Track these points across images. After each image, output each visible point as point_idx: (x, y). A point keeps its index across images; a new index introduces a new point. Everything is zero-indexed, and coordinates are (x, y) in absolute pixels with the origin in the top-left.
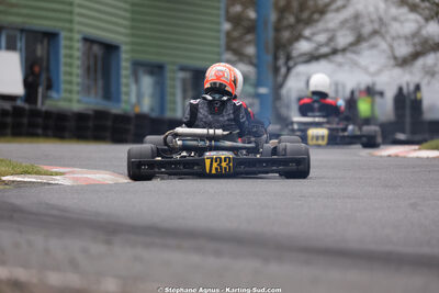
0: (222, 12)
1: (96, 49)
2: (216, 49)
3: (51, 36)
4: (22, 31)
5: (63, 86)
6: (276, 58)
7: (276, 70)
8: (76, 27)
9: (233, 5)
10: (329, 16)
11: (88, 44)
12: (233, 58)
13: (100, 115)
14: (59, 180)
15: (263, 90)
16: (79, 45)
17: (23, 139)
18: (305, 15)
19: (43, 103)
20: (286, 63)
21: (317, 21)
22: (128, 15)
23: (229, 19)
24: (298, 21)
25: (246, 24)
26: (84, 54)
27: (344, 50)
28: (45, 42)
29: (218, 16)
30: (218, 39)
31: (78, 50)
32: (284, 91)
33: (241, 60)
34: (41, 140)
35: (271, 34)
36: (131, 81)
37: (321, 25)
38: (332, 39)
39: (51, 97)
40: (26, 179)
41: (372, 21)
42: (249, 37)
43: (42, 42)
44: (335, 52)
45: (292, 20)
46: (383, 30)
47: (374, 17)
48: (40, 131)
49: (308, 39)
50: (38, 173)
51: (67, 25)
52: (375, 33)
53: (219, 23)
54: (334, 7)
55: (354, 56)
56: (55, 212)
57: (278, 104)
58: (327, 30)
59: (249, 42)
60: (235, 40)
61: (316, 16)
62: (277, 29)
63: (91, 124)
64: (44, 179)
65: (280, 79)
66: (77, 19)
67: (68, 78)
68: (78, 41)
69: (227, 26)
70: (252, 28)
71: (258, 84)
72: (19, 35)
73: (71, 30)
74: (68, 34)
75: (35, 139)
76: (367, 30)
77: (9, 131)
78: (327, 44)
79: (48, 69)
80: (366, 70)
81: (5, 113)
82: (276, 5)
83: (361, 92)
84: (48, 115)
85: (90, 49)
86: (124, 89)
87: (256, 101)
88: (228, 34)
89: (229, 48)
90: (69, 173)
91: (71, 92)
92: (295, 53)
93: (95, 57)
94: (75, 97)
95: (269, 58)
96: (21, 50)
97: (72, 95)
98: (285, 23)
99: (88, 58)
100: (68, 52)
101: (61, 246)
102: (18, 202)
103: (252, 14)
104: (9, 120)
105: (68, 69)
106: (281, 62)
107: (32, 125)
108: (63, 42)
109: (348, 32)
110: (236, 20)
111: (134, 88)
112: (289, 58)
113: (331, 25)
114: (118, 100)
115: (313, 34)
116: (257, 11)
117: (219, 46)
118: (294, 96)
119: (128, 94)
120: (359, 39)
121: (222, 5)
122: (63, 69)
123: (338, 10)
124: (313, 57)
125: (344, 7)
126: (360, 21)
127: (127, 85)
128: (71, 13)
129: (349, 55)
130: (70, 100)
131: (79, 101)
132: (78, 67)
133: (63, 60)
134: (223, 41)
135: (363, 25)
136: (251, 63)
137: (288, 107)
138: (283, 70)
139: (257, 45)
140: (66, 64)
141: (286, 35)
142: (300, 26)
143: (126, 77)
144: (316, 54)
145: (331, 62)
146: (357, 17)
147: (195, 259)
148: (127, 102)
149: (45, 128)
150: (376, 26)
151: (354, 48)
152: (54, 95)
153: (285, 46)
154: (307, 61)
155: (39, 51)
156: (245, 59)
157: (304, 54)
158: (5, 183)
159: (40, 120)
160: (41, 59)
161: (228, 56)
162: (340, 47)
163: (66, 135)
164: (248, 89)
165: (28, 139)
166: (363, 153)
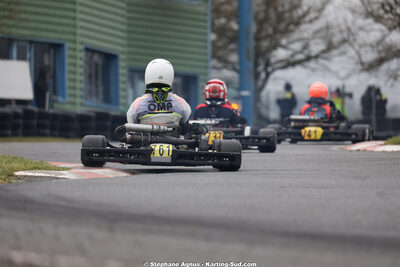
0: (209, 25)
1: (96, 58)
2: (204, 57)
3: (57, 47)
4: (31, 42)
5: (68, 91)
6: (256, 65)
7: (257, 76)
8: (79, 39)
9: (218, 18)
10: (304, 27)
11: (90, 54)
12: (219, 65)
13: (102, 117)
14: (66, 174)
15: (245, 93)
16: (81, 55)
17: (32, 139)
18: (282, 26)
19: (51, 107)
20: (266, 69)
21: (292, 31)
22: (124, 27)
23: (213, 31)
24: (276, 31)
25: (229, 34)
26: (86, 62)
27: (317, 57)
28: (52, 51)
29: (205, 28)
30: (205, 48)
31: (81, 59)
32: (264, 94)
33: (225, 67)
34: (49, 139)
35: (252, 43)
36: (128, 85)
37: (296, 35)
38: (306, 47)
39: (56, 101)
40: (37, 174)
41: (341, 32)
42: (233, 46)
43: (49, 52)
44: (309, 58)
45: (270, 30)
46: (351, 39)
47: (343, 27)
48: (48, 131)
49: (284, 47)
50: (47, 168)
51: (71, 37)
52: (344, 41)
53: (205, 34)
54: (307, 18)
55: (325, 62)
57: (259, 105)
59: (232, 51)
60: (219, 48)
61: (292, 27)
62: (258, 39)
63: (93, 124)
64: (52, 174)
65: (260, 83)
66: (79, 31)
67: (72, 84)
68: (81, 51)
69: (213, 37)
70: (235, 38)
71: (241, 88)
72: (28, 46)
73: (75, 42)
74: (72, 45)
75: (43, 139)
76: (336, 39)
77: (20, 131)
78: (301, 52)
79: (54, 77)
80: (338, 77)
81: (16, 115)
82: (256, 18)
84: (55, 117)
85: (91, 58)
86: (122, 93)
87: (240, 103)
88: (213, 43)
89: (214, 56)
90: (75, 168)
91: (75, 96)
92: (273, 60)
93: (97, 65)
94: (79, 100)
95: (251, 64)
96: (30, 60)
97: (75, 98)
98: (263, 34)
99: (90, 66)
100: (72, 61)
101: (67, 233)
102: (30, 194)
103: (235, 26)
104: (21, 121)
105: (72, 76)
106: (261, 68)
107: (41, 126)
108: (67, 53)
109: (319, 41)
110: (221, 31)
111: (130, 92)
112: (268, 64)
113: (305, 35)
114: (117, 103)
115: (290, 43)
116: (239, 23)
117: (205, 54)
118: (273, 98)
119: (125, 97)
120: (330, 47)
121: (208, 18)
122: (67, 76)
123: (311, 21)
124: (289, 64)
125: (316, 18)
126: (332, 31)
127: (125, 90)
128: (74, 26)
129: (321, 61)
130: (74, 104)
131: (82, 105)
132: (81, 74)
133: (67, 68)
134: (209, 51)
135: (333, 35)
136: (234, 69)
137: (267, 107)
138: (263, 75)
139: (240, 54)
140: (70, 72)
141: (265, 44)
142: (278, 36)
143: (124, 83)
144: (292, 60)
145: (305, 67)
146: (328, 27)
148: (124, 105)
149: (53, 129)
150: (345, 35)
151: (326, 55)
152: (60, 99)
153: (264, 54)
154: (284, 67)
155: (47, 61)
156: (229, 66)
157: (281, 61)
158: (19, 178)
159: (48, 122)
160: (48, 67)
161: (214, 62)
162: (313, 54)
163: (71, 134)
164: (232, 92)
165: (38, 138)
166: (334, 148)
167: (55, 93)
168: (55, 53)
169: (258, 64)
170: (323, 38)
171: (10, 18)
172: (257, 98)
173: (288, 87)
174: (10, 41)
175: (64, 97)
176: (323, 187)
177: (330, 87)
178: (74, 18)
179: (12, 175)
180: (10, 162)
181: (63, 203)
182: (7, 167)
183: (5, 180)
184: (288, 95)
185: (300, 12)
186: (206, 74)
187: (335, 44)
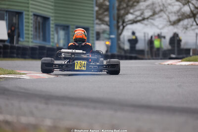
0: (94, 3)
1: (39, 19)
2: (92, 19)
3: (19, 14)
4: (7, 11)
5: (25, 36)
6: (118, 22)
7: (118, 28)
8: (31, 10)
10: (141, 4)
11: (36, 17)
12: (100, 22)
13: (42, 48)
14: (24, 77)
15: (113, 36)
16: (32, 17)
17: (7, 59)
18: (131, 3)
20: (123, 24)
21: (135, 6)
22: (53, 4)
23: (97, 6)
24: (128, 6)
25: (104, 7)
26: (34, 21)
27: (148, 18)
28: (17, 16)
29: (93, 4)
30: (93, 14)
31: (31, 19)
32: (122, 37)
33: (103, 23)
34: (16, 59)
35: (116, 12)
36: (55, 33)
37: (137, 8)
38: (142, 14)
39: (20, 41)
40: (10, 77)
41: (160, 6)
42: (106, 13)
43: (16, 16)
44: (144, 19)
45: (125, 5)
46: (165, 10)
47: (161, 4)
48: (15, 55)
49: (132, 14)
50: (15, 74)
51: (26, 9)
52: (161, 11)
53: (93, 7)
55: (152, 21)
56: (23, 91)
57: (119, 42)
59: (106, 15)
60: (100, 14)
61: (135, 4)
62: (119, 10)
63: (37, 52)
64: (18, 76)
65: (120, 31)
66: (31, 6)
67: (27, 32)
68: (31, 16)
69: (96, 8)
70: (107, 9)
71: (110, 33)
72: (5, 13)
73: (28, 11)
74: (27, 13)
75: (13, 59)
76: (157, 10)
77: (2, 55)
78: (140, 16)
79: (18, 28)
80: (158, 28)
83: (155, 36)
84: (19, 48)
85: (37, 19)
86: (51, 36)
87: (110, 41)
88: (97, 12)
89: (97, 18)
92: (126, 20)
93: (39, 23)
94: (30, 40)
95: (115, 22)
96: (6, 20)
97: (29, 39)
98: (121, 7)
99: (36, 23)
100: (27, 20)
101: (25, 106)
102: (7, 86)
103: (107, 3)
104: (2, 51)
105: (27, 28)
106: (120, 24)
107: (13, 53)
108: (25, 16)
109: (149, 11)
110: (100, 6)
111: (56, 36)
112: (124, 22)
113: (142, 8)
114: (49, 41)
115: (134, 12)
116: (109, 2)
117: (93, 17)
118: (126, 39)
119: (53, 39)
120: (154, 14)
122: (25, 28)
124: (134, 22)
126: (155, 5)
127: (53, 35)
128: (28, 3)
129: (150, 20)
130: (28, 42)
131: (32, 42)
132: (31, 27)
133: (25, 24)
134: (95, 15)
135: (156, 8)
136: (107, 25)
137: (124, 43)
138: (121, 27)
139: (110, 17)
140: (26, 26)
141: (122, 12)
142: (129, 8)
143: (53, 31)
144: (136, 20)
145: (142, 23)
146: (153, 4)
147: (85, 110)
148: (53, 42)
149: (17, 54)
150: (162, 8)
151: (152, 17)
152: (21, 39)
153: (122, 17)
154: (132, 24)
155: (14, 20)
156: (105, 23)
157: (130, 20)
158: (1, 78)
159: (15, 51)
160: (16, 24)
161: (97, 21)
162: (146, 17)
163: (27, 57)
164: (106, 36)
165: (11, 59)
166: (156, 64)
168: (19, 16)
170: (151, 9)
172: (118, 39)
173: (133, 33)
175: (23, 38)
176: (151, 83)
184: (134, 37)
186: (93, 27)
187: (157, 12)
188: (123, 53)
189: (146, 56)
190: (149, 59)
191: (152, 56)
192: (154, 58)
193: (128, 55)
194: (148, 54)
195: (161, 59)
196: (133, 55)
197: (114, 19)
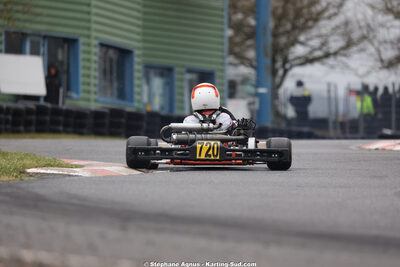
0: (226, 20)
1: (111, 53)
2: (220, 54)
3: (71, 43)
4: (45, 37)
5: (82, 87)
6: (274, 61)
7: (274, 72)
8: (94, 34)
9: (235, 13)
10: (322, 23)
11: (104, 49)
12: (236, 61)
13: (116, 113)
14: (79, 172)
15: (262, 90)
16: (96, 50)
17: (45, 135)
18: (302, 21)
19: (63, 103)
20: (283, 66)
21: (310, 28)
22: (140, 23)
23: (231, 26)
24: (294, 27)
25: (247, 30)
26: (100, 58)
27: (335, 54)
28: (66, 46)
29: (222, 23)
30: (222, 44)
31: (95, 54)
32: (281, 91)
33: (242, 63)
34: (63, 135)
35: (269, 40)
36: (144, 81)
37: (314, 32)
38: (324, 44)
39: (70, 98)
40: (49, 172)
41: (360, 28)
42: (249, 42)
43: (63, 48)
44: (327, 55)
45: (288, 26)
46: (371, 35)
47: (363, 24)
48: (61, 128)
49: (302, 43)
50: (60, 166)
51: (86, 32)
52: (364, 38)
53: (222, 30)
54: (326, 14)
55: (344, 59)
57: (276, 102)
58: (320, 36)
59: (249, 46)
60: (236, 44)
61: (310, 23)
62: (275, 35)
63: (107, 121)
64: (65, 171)
65: (278, 80)
66: (94, 26)
67: (86, 80)
68: (95, 46)
69: (229, 33)
70: (252, 34)
71: (258, 85)
72: (42, 41)
73: (89, 37)
74: (86, 40)
75: (56, 135)
76: (356, 35)
77: (33, 128)
78: (320, 49)
79: (68, 72)
80: (357, 74)
81: (29, 111)
82: (274, 13)
84: (68, 113)
85: (106, 53)
86: (136, 89)
87: (257, 100)
88: (231, 39)
89: (231, 52)
90: (88, 165)
91: (89, 92)
92: (291, 57)
93: (111, 61)
94: (93, 97)
95: (268, 61)
96: (43, 54)
97: (90, 95)
98: (281, 30)
99: (105, 61)
100: (86, 56)
101: (79, 232)
102: (42, 191)
103: (252, 22)
104: (33, 118)
105: (87, 72)
106: (279, 64)
107: (54, 123)
108: (82, 48)
109: (337, 37)
110: (237, 27)
111: (145, 88)
112: (285, 61)
113: (324, 31)
114: (131, 100)
115: (308, 39)
116: (256, 19)
117: (222, 51)
119: (139, 94)
120: (349, 44)
121: (225, 14)
122: (82, 72)
123: (329, 18)
124: (308, 60)
125: (336, 14)
126: (350, 26)
127: (139, 86)
128: (89, 21)
129: (340, 58)
130: (88, 100)
131: (96, 101)
132: (95, 70)
133: (81, 64)
134: (226, 46)
135: (351, 32)
136: (252, 66)
138: (281, 72)
139: (257, 50)
140: (84, 67)
141: (283, 40)
142: (297, 32)
143: (139, 78)
144: (311, 57)
145: (323, 64)
146: (347, 23)
147: (203, 243)
148: (139, 101)
149: (66, 125)
150: (365, 32)
151: (342, 52)
152: (74, 95)
153: (282, 50)
154: (302, 64)
155: (61, 55)
156: (246, 62)
157: (299, 58)
158: (30, 175)
159: (61, 118)
160: (62, 63)
161: (231, 59)
162: (332, 51)
163: (85, 131)
164: (249, 89)
165: (51, 135)
166: (353, 147)
167: (68, 89)
168: (69, 48)
169: (276, 61)
170: (343, 35)
171: (24, 13)
172: (275, 95)
174: (23, 36)
175: (77, 92)
176: (341, 187)
177: (349, 85)
178: (89, 13)
179: (24, 172)
180: (22, 159)
181: (75, 201)
182: (19, 164)
183: (16, 177)
185: (318, 8)
186: (223, 71)
187: (355, 40)
188: (283, 126)
189: (332, 133)
190: (338, 138)
191: (344, 132)
192: (348, 135)
193: (295, 129)
194: (335, 128)
195: (363, 138)
196: (306, 129)
197: (266, 55)
